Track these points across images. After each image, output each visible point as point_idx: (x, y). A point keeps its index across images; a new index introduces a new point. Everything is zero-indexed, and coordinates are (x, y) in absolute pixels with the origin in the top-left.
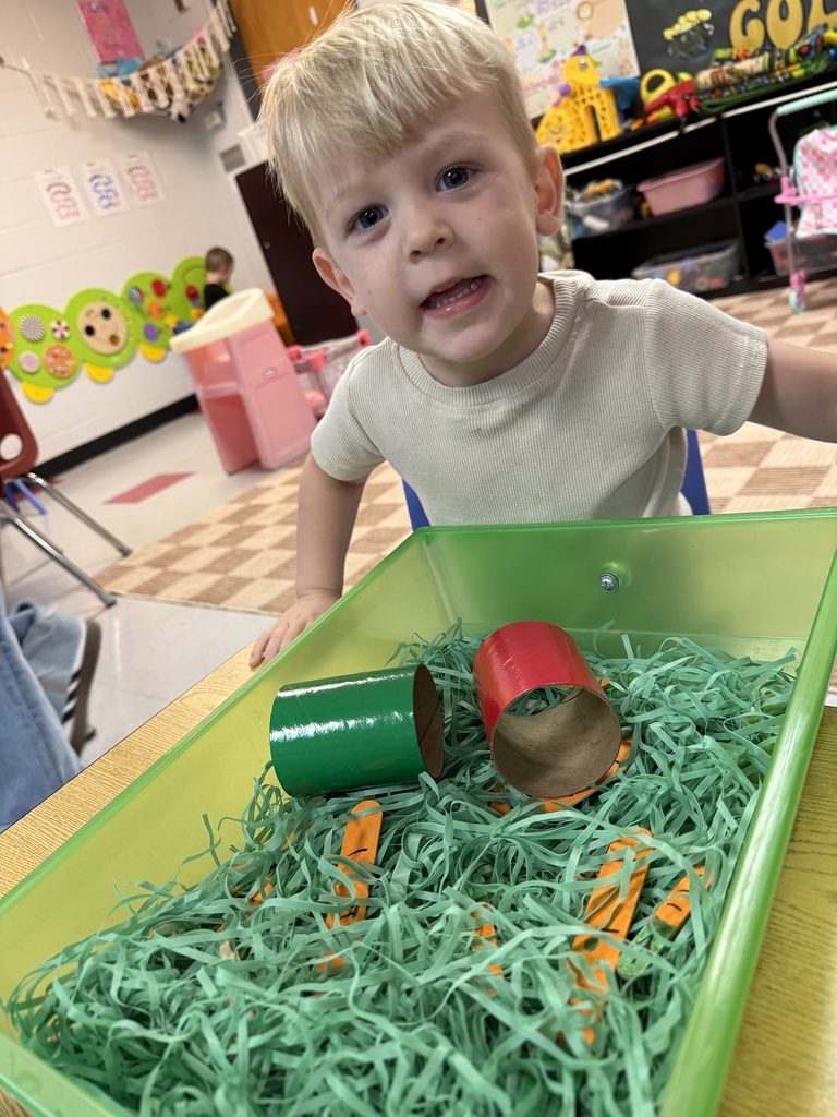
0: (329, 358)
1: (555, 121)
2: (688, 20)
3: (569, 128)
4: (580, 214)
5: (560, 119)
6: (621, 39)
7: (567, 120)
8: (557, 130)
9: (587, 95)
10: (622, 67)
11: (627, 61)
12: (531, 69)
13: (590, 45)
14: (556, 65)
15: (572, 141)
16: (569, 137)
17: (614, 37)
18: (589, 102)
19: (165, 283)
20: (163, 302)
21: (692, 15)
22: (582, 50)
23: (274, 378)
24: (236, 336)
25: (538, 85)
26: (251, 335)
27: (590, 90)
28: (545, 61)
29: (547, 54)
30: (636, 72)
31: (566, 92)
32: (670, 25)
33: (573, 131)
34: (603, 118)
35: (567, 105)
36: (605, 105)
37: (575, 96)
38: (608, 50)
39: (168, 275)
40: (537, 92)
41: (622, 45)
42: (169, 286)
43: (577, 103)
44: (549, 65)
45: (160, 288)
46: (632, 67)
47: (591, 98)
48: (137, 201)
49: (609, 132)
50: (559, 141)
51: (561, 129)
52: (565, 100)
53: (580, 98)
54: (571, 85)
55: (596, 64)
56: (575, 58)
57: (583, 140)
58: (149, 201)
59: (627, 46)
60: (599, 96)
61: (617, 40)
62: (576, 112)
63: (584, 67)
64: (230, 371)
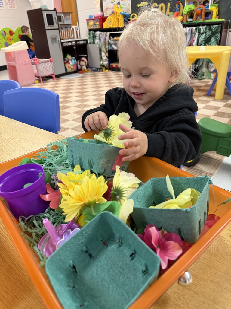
0: (40, 63)
1: (110, 19)
2: (143, 4)
3: (113, 22)
4: (112, 44)
5: (111, 19)
6: (129, 3)
7: (112, 20)
8: (110, 21)
9: (117, 15)
10: (128, 10)
11: (129, 9)
12: (109, 4)
13: (121, 2)
14: (114, 4)
15: (113, 25)
16: (112, 24)
17: (127, 2)
18: (118, 17)
19: (13, 32)
20: (11, 37)
21: (144, 3)
22: (119, 3)
23: (25, 64)
24: (17, 52)
25: (110, 8)
26: (21, 52)
27: (118, 14)
28: (112, 3)
29: (113, 1)
30: (131, 13)
31: (113, 13)
32: (139, 4)
33: (113, 23)
34: (120, 22)
35: (113, 16)
36: (121, 19)
37: (115, 14)
38: (125, 5)
39: (14, 30)
40: (109, 10)
41: (129, 5)
42: (14, 33)
43: (115, 16)
44: (113, 4)
45: (11, 33)
46: (130, 11)
47: (118, 16)
48: (9, 8)
49: (121, 26)
50: (110, 24)
51: (111, 21)
52: (113, 15)
53: (116, 15)
54: (115, 11)
55: (121, 8)
56: (117, 5)
57: (115, 26)
58: (12, 8)
59: (129, 6)
60: (120, 16)
61: (128, 3)
62: (115, 18)
63: (118, 8)
64: (14, 60)
